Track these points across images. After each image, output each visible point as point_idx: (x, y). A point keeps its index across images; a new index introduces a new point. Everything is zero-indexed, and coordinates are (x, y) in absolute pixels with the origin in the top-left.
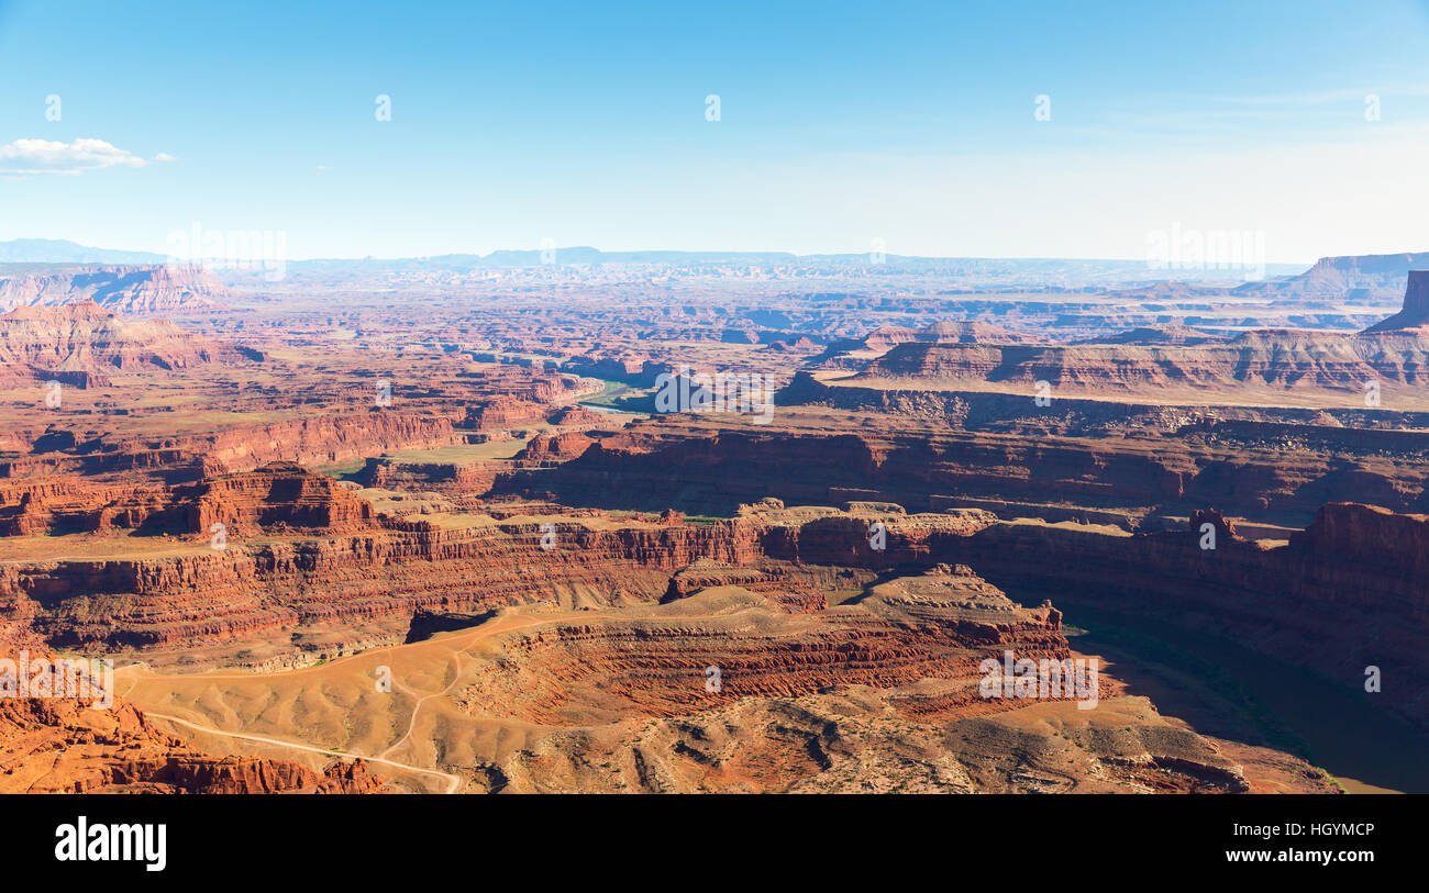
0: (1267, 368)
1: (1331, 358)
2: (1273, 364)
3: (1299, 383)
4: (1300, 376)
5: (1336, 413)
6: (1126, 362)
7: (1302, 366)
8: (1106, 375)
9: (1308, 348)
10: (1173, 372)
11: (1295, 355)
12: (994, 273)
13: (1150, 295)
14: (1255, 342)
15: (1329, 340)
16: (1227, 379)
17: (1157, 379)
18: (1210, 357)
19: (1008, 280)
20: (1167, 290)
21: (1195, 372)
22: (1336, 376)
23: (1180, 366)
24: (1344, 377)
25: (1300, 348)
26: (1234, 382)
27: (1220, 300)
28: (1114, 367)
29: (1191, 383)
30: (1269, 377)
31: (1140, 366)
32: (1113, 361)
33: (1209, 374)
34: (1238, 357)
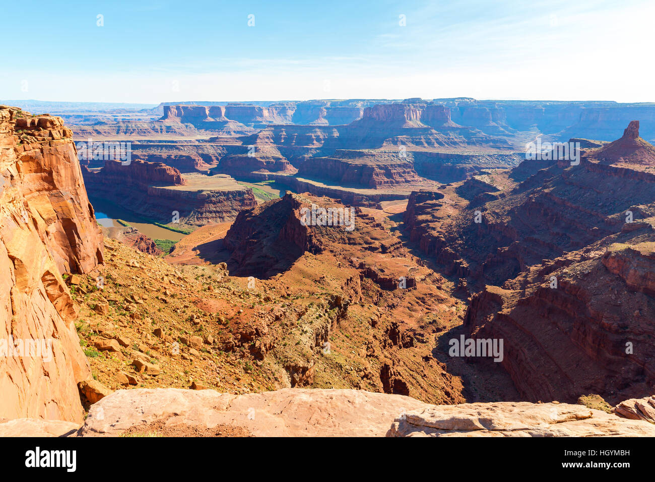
0: (125, 130)
1: (141, 128)
2: (127, 130)
3: (133, 134)
4: (133, 132)
5: (139, 141)
6: (84, 130)
7: (134, 130)
8: (78, 134)
9: (135, 125)
10: (99, 133)
11: (132, 127)
12: (72, 106)
13: (115, 113)
14: (121, 124)
15: (141, 123)
16: (114, 134)
17: (93, 135)
18: (109, 128)
19: (77, 109)
20: (120, 111)
21: (105, 132)
22: (142, 132)
23: (100, 131)
24: (145, 132)
25: (133, 126)
26: (116, 134)
27: (135, 114)
28: (81, 132)
29: (103, 135)
30: (125, 133)
31: (88, 131)
32: (80, 130)
33: (109, 133)
34: (117, 128)
